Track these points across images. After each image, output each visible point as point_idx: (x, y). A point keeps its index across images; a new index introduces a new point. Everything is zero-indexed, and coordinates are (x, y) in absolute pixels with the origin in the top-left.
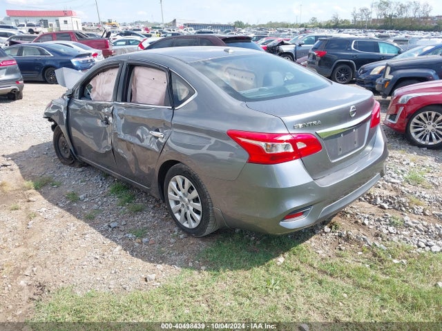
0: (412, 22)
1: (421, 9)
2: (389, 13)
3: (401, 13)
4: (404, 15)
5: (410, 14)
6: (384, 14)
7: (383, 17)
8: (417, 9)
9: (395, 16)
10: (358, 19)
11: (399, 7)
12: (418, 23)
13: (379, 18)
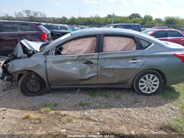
0: (41, 19)
1: (43, 14)
2: (31, 15)
3: (35, 15)
4: (37, 16)
5: (39, 16)
6: (29, 15)
7: (29, 16)
8: (41, 14)
9: (33, 16)
10: (18, 17)
11: (34, 13)
12: (43, 20)
13: (27, 17)
